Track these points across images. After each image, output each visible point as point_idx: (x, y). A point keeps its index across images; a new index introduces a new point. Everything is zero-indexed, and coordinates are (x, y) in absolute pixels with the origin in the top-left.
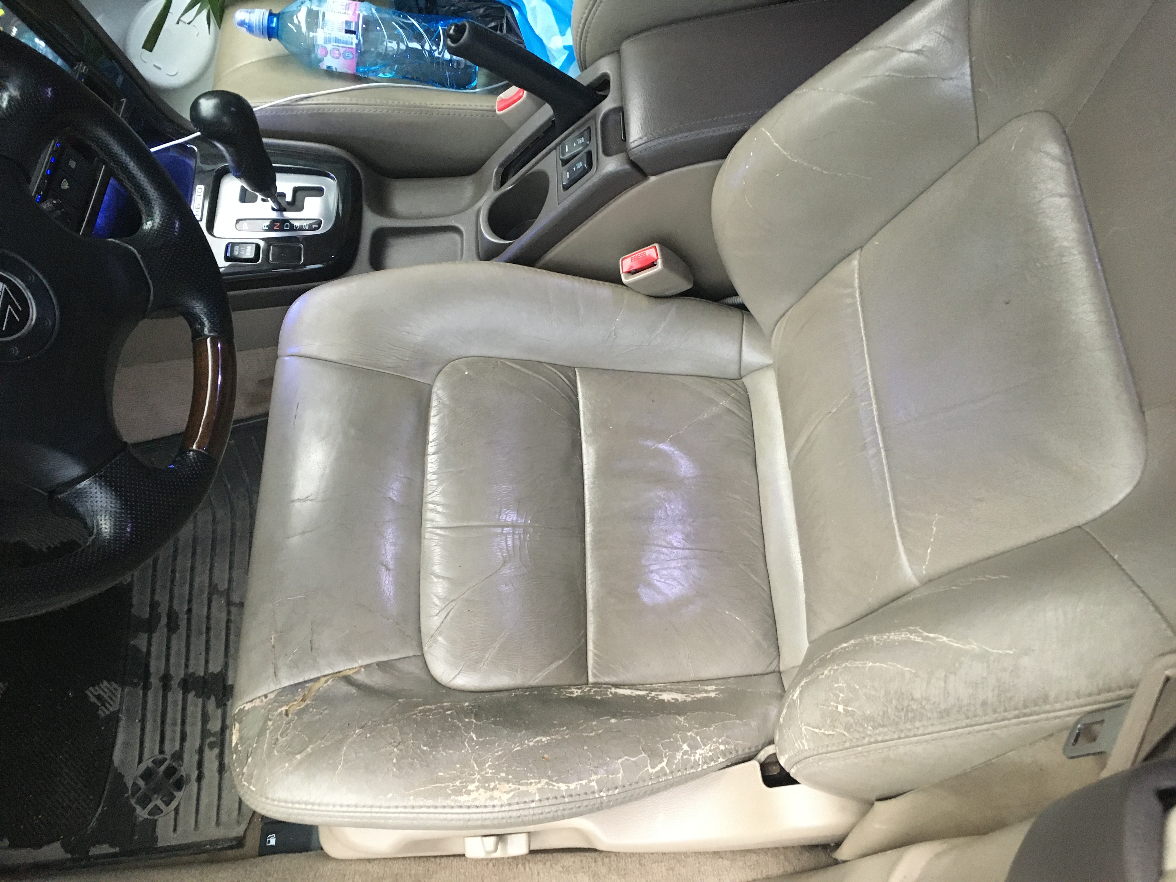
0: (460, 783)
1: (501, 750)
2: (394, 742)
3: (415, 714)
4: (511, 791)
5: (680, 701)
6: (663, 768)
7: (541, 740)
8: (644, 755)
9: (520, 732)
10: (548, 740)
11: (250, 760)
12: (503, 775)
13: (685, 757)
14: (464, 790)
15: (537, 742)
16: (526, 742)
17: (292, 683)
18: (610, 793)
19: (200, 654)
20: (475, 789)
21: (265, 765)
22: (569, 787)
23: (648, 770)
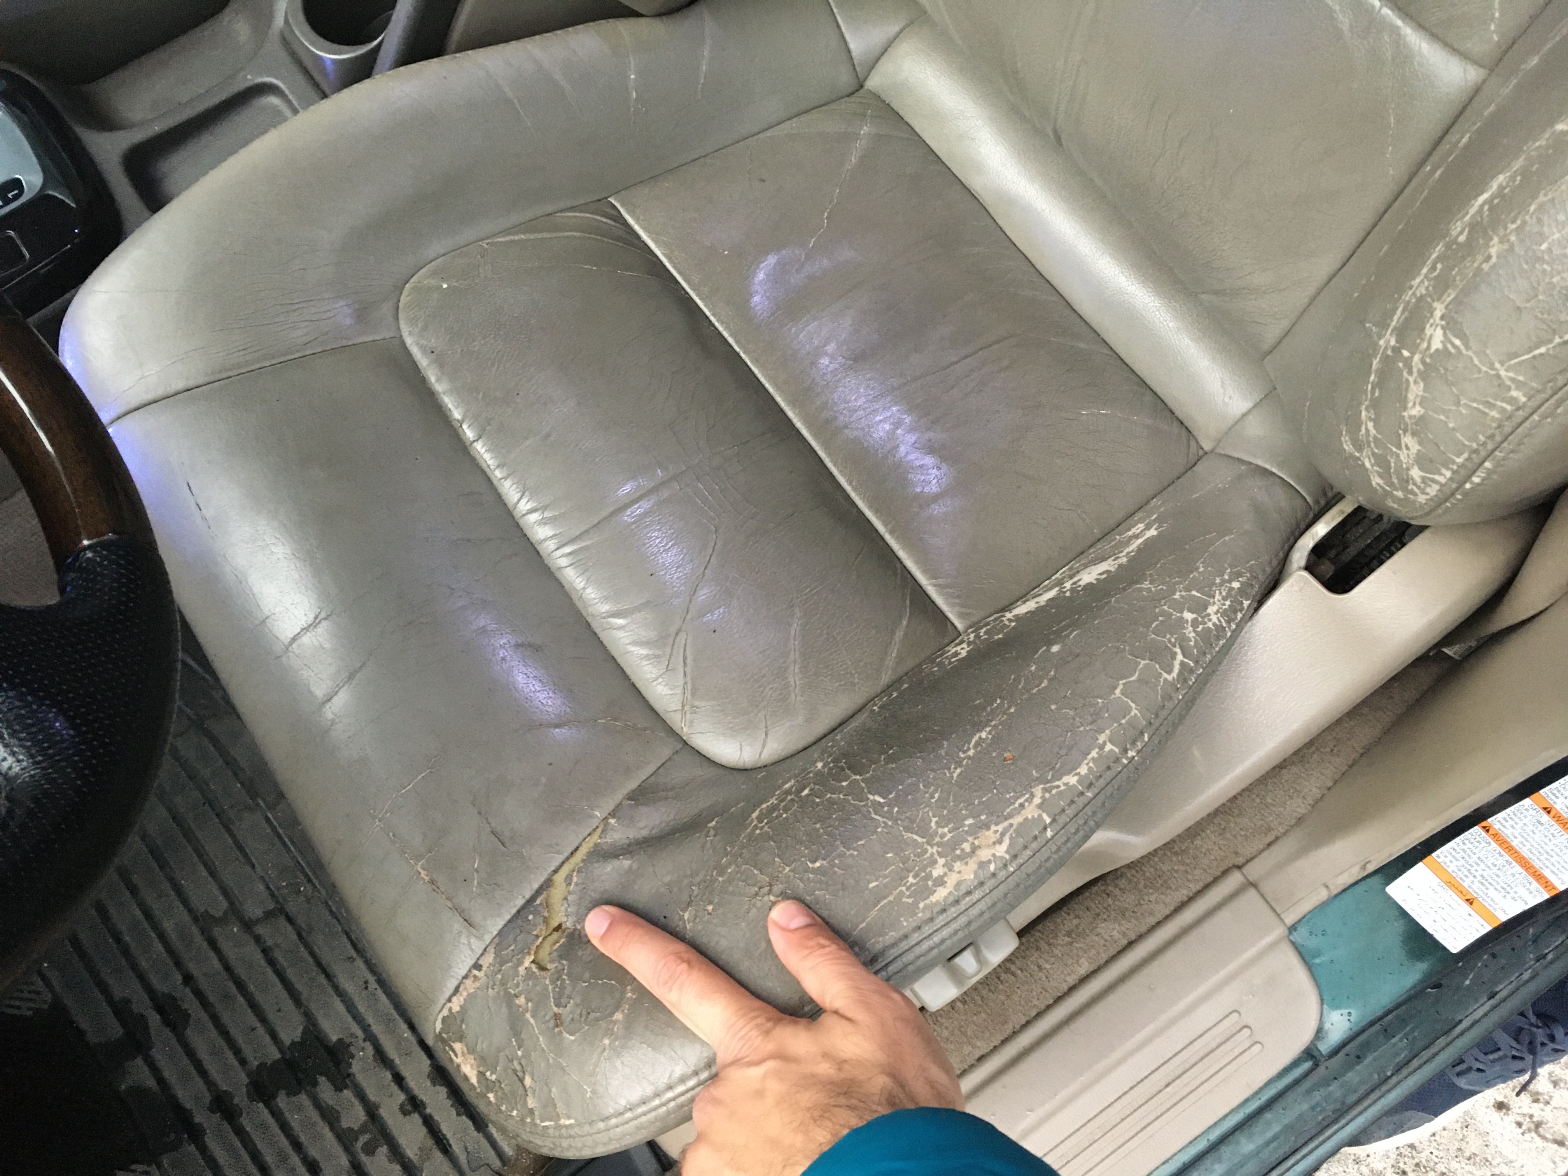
0: (915, 877)
1: (936, 791)
2: (760, 888)
3: (756, 827)
4: (1003, 834)
5: (1113, 570)
6: (1182, 664)
7: (980, 738)
8: (1143, 662)
9: (941, 747)
10: (990, 733)
11: (528, 1081)
12: (970, 821)
13: (1199, 629)
14: (930, 883)
15: (975, 747)
16: (962, 755)
17: (508, 917)
18: (1139, 745)
19: (254, 1029)
20: (946, 870)
21: (563, 1069)
22: (1078, 774)
23: (1165, 680)
